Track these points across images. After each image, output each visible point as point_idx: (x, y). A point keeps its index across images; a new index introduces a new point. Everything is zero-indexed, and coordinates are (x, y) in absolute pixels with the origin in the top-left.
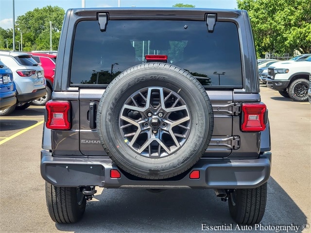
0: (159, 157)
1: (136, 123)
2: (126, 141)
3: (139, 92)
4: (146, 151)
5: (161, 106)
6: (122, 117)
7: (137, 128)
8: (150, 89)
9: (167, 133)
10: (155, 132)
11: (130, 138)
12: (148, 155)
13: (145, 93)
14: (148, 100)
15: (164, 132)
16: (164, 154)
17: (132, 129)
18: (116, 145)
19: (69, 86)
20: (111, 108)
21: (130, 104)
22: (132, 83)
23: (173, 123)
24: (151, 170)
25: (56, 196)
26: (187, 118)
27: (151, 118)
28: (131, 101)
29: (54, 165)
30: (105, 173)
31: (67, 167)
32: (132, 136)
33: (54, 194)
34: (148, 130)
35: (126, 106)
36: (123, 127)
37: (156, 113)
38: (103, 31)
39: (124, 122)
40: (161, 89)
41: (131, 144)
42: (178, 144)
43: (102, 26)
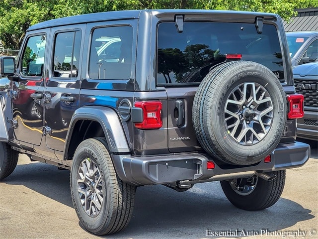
0: (252, 145)
1: (236, 115)
2: (229, 132)
3: (237, 88)
4: (243, 140)
5: (253, 98)
6: (226, 111)
7: (237, 119)
8: (246, 85)
9: (258, 122)
10: (248, 122)
11: (231, 129)
12: (244, 143)
13: (242, 88)
14: (244, 93)
15: (255, 122)
16: (255, 142)
17: (233, 120)
18: (223, 136)
19: (156, 86)
20: (220, 103)
21: (231, 98)
22: (235, 80)
23: (261, 114)
24: (248, 157)
25: (123, 201)
26: (271, 108)
27: (244, 111)
28: (232, 95)
29: (155, 163)
30: (203, 165)
31: (167, 164)
32: (233, 128)
33: (121, 200)
34: (242, 121)
35: (229, 101)
36: (226, 119)
37: (248, 106)
38: (181, 32)
39: (227, 115)
40: (254, 84)
41: (232, 134)
42: (266, 131)
43: (181, 28)
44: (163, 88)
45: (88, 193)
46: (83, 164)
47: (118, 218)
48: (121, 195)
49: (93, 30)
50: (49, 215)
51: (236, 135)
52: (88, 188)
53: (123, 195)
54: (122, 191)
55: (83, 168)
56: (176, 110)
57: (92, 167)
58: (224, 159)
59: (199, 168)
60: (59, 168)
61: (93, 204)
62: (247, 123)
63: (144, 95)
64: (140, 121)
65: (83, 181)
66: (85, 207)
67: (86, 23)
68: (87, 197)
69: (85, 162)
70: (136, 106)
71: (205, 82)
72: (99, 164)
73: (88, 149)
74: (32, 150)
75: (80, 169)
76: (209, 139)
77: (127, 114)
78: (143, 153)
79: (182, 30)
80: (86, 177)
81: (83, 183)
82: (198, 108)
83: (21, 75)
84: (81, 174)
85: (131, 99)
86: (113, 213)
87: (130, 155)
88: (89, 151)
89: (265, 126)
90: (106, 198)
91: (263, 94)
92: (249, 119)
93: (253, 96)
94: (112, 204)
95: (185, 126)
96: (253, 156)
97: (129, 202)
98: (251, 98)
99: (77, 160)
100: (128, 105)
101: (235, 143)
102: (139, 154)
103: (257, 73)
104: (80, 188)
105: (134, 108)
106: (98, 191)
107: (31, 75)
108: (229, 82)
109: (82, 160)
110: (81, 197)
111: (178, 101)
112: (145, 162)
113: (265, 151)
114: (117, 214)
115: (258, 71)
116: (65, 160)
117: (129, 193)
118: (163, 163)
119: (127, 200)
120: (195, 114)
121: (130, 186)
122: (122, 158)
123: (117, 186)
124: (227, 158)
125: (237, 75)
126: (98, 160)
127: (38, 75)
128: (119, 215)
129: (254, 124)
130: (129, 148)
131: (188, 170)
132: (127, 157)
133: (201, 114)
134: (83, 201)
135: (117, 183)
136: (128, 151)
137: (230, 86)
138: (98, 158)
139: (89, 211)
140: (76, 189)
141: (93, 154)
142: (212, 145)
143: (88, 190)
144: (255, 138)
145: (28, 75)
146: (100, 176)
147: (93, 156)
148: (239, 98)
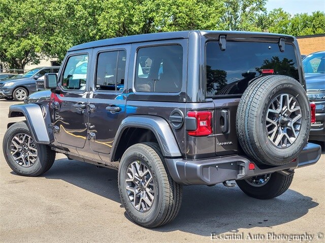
0: (286, 147)
1: (274, 122)
2: (269, 137)
3: (276, 98)
4: (280, 144)
5: (287, 108)
6: (268, 119)
7: (275, 126)
8: (282, 96)
9: (290, 128)
10: (283, 128)
11: (270, 135)
12: (280, 147)
13: (279, 98)
14: (281, 103)
16: (288, 145)
17: (272, 127)
18: (265, 141)
19: (206, 98)
20: (263, 113)
21: (271, 108)
22: (275, 91)
23: (293, 120)
24: (284, 158)
25: (173, 199)
26: (300, 116)
27: (280, 118)
28: (271, 105)
29: (208, 166)
30: (246, 166)
31: (217, 167)
32: (272, 133)
33: (172, 198)
34: (278, 128)
35: (269, 110)
36: (267, 126)
37: (283, 114)
38: (224, 50)
39: (268, 123)
40: (288, 95)
41: (272, 139)
42: (296, 135)
43: (224, 47)
44: (211, 100)
45: (137, 191)
46: (132, 166)
47: (169, 213)
48: (172, 194)
49: (138, 49)
50: (95, 208)
51: (274, 140)
52: (136, 187)
53: (173, 193)
54: (173, 190)
55: (132, 169)
56: (222, 118)
57: (142, 168)
58: (264, 161)
59: (242, 169)
60: (97, 166)
61: (143, 201)
62: (282, 130)
63: (195, 106)
64: (193, 129)
65: (132, 180)
66: (134, 203)
67: (131, 43)
68: (136, 195)
69: (134, 164)
70: (190, 116)
71: (247, 93)
72: (151, 167)
73: (138, 153)
74: (67, 150)
75: (129, 170)
76: (253, 143)
77: (179, 123)
78: (195, 157)
79: (225, 48)
80: (136, 177)
81: (132, 182)
82: (243, 117)
83: (62, 89)
84: (129, 174)
85: (183, 109)
86: (165, 210)
87: (181, 159)
88: (139, 155)
89: (296, 131)
90: (158, 196)
91: (294, 104)
92: (285, 125)
93: (287, 105)
94: (164, 202)
95: (229, 132)
96: (287, 158)
97: (178, 199)
98: (285, 107)
99: (126, 162)
100: (180, 115)
101: (273, 147)
102: (190, 158)
103: (291, 86)
104: (128, 186)
105: (187, 117)
106: (148, 190)
107: (70, 88)
108: (270, 93)
109: (131, 163)
110: (129, 194)
111: (223, 111)
112: (199, 166)
113: (296, 152)
114: (168, 210)
115: (291, 84)
116: (112, 161)
117: (178, 191)
118: (214, 166)
119: (177, 198)
120: (239, 122)
121: (179, 185)
122: (176, 161)
123: (168, 186)
124: (268, 160)
125: (276, 87)
126: (150, 163)
127: (76, 89)
128: (169, 211)
129: (287, 129)
130: (181, 152)
131: (232, 171)
132: (179, 161)
133: (246, 122)
134: (131, 198)
135: (168, 183)
136: (180, 155)
137: (271, 97)
138: (149, 161)
139: (138, 206)
140: (124, 187)
141: (144, 157)
142: (256, 149)
143: (137, 188)
144: (288, 142)
145: (68, 89)
146: (151, 177)
147: (144, 159)
148: (276, 108)
